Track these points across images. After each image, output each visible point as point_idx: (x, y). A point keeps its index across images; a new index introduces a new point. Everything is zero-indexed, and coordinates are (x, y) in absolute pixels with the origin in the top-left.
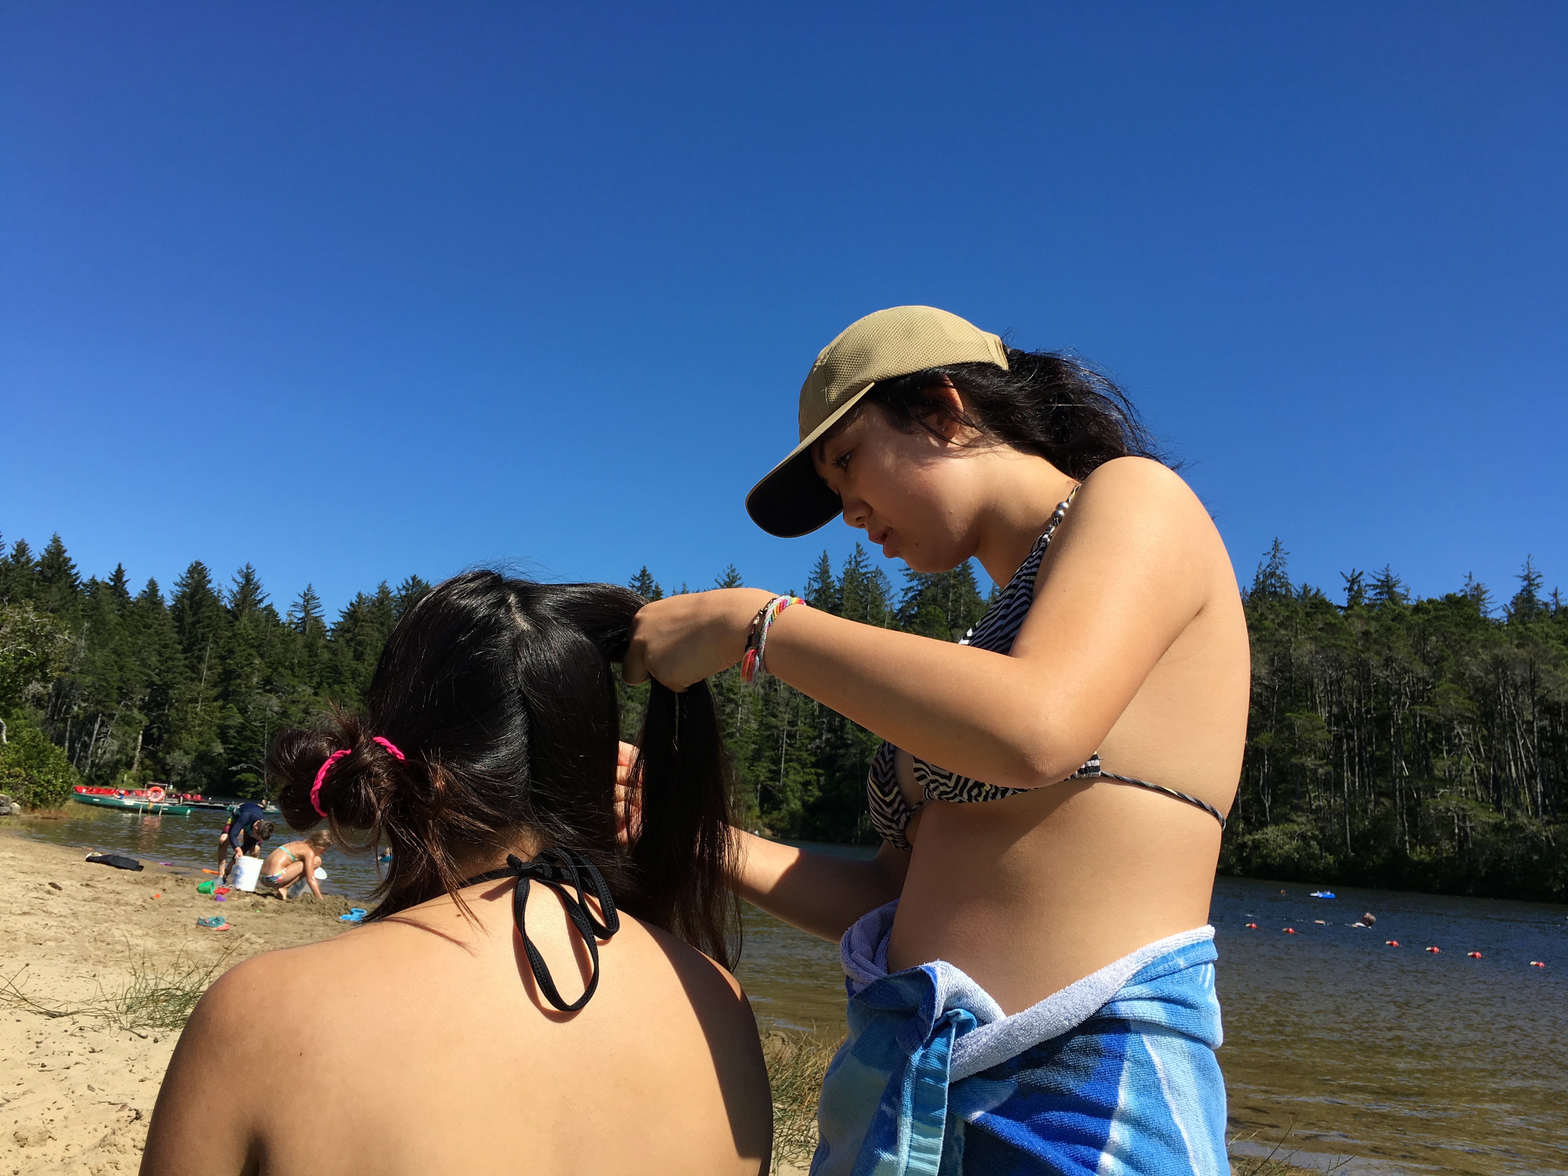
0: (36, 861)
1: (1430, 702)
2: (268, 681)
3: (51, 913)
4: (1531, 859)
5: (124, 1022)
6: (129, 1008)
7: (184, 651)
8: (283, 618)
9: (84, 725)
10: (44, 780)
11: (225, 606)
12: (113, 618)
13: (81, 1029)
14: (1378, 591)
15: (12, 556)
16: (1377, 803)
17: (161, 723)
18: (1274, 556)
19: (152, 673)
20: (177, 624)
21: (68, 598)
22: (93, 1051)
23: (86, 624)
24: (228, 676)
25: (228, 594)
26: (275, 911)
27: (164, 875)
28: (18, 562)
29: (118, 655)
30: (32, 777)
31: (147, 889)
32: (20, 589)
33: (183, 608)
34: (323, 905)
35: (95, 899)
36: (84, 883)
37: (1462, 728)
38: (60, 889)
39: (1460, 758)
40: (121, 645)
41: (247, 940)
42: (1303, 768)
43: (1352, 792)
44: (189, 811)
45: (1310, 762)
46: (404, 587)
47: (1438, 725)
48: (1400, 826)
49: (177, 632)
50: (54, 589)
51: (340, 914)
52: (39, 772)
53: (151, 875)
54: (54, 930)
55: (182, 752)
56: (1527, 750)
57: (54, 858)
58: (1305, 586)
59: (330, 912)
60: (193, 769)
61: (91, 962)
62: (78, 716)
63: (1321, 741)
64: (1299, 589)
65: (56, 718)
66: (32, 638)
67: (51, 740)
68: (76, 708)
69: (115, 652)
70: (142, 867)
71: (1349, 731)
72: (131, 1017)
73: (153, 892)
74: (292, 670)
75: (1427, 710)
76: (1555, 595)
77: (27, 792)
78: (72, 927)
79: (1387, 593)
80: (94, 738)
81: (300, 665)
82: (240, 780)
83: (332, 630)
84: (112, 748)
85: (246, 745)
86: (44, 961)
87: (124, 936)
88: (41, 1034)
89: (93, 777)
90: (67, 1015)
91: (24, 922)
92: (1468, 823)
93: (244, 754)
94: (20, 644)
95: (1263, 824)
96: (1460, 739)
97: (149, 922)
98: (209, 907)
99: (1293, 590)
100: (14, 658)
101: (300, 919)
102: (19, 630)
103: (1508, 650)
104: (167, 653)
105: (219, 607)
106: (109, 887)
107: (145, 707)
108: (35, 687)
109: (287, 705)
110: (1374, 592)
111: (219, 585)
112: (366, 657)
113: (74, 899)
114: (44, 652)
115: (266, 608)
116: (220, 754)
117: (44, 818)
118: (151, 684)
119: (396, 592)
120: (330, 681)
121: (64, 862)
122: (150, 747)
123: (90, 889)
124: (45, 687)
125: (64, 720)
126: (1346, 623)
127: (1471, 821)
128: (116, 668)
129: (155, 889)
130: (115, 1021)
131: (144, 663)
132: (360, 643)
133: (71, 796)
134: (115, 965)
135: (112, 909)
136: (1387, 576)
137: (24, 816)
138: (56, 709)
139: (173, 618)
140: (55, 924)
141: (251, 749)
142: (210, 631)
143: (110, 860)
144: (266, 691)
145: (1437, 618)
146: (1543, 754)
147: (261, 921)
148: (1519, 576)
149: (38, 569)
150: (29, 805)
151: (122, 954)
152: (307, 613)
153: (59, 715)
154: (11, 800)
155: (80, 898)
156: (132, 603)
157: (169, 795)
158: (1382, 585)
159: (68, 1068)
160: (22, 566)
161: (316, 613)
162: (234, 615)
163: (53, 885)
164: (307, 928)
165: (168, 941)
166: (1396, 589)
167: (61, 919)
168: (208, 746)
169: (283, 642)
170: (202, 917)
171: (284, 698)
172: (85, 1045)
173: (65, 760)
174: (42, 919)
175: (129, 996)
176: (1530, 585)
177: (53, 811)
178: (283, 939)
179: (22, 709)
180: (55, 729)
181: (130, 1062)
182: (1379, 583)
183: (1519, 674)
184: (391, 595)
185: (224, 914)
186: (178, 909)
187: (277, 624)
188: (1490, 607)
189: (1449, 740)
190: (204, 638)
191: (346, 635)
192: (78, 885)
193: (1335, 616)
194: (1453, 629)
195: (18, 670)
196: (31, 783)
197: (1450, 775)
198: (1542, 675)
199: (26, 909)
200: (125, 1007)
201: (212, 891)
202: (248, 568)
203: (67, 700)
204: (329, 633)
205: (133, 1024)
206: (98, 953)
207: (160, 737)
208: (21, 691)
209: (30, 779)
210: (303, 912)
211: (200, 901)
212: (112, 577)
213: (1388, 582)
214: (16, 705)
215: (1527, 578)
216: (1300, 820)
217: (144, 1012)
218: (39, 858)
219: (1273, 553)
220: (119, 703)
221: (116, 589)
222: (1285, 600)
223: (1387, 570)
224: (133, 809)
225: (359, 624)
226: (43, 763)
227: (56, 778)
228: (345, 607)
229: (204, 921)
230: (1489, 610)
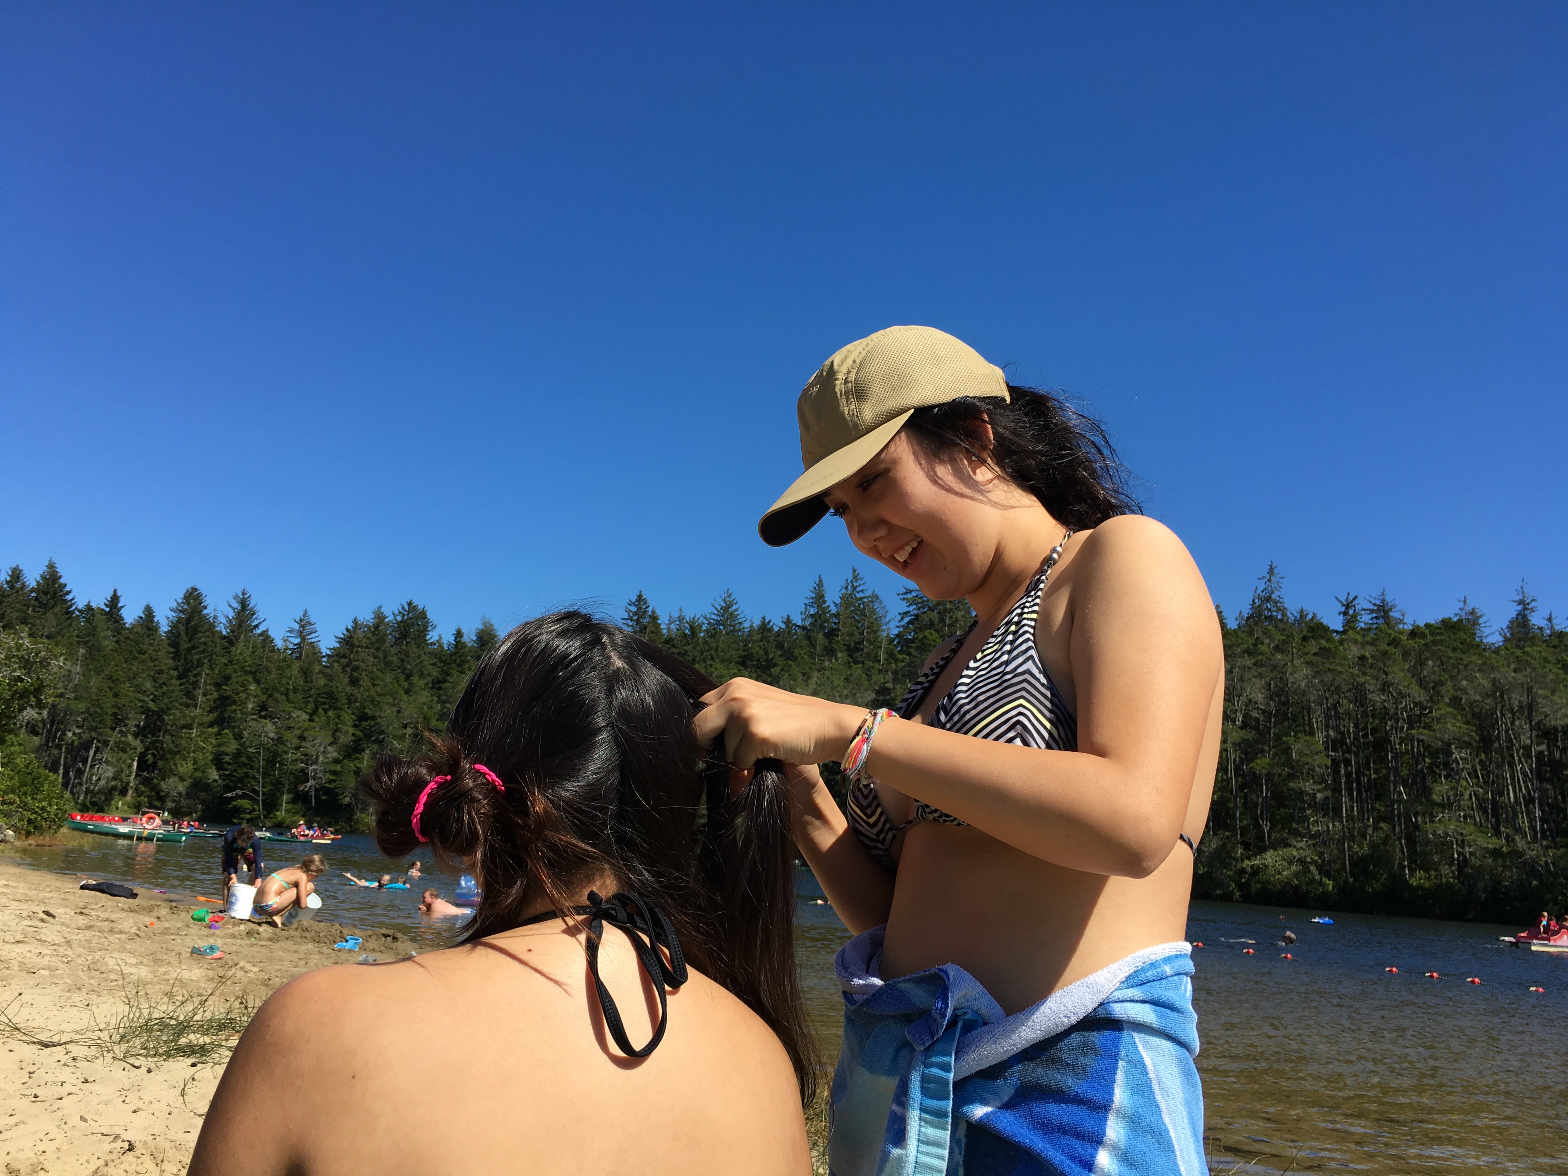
0: (30, 889)
1: (1428, 727)
2: (263, 707)
3: (45, 941)
4: (1531, 883)
5: (117, 1052)
6: (123, 1037)
7: (179, 677)
8: (279, 643)
9: (78, 752)
10: (38, 807)
11: (221, 632)
12: (108, 644)
13: (74, 1059)
14: (1374, 615)
15: (7, 582)
16: (1376, 828)
17: (156, 749)
18: (1269, 580)
19: (146, 699)
20: (171, 650)
21: (64, 624)
22: (86, 1081)
23: (81, 651)
24: (223, 702)
25: (224, 620)
26: (270, 939)
27: (159, 903)
28: (12, 587)
29: (113, 681)
30: (26, 804)
31: (141, 917)
32: (16, 614)
33: (179, 633)
34: (318, 933)
35: (89, 928)
36: (78, 911)
37: (1460, 752)
38: (54, 917)
39: (1458, 782)
40: (116, 671)
41: (242, 968)
42: (1302, 793)
43: (1350, 818)
44: (184, 838)
45: (1308, 786)
46: (400, 612)
47: (1437, 751)
48: (1399, 851)
49: (173, 659)
50: (50, 615)
51: (335, 942)
52: (33, 799)
53: (146, 904)
54: (47, 958)
55: (177, 779)
56: (1525, 774)
57: (48, 886)
58: (1302, 611)
59: (325, 940)
60: (188, 796)
61: (85, 991)
62: (73, 742)
63: (1319, 766)
64: (1295, 614)
65: (50, 744)
66: (26, 664)
67: (45, 767)
68: (70, 734)
69: (110, 678)
70: (137, 895)
71: (1347, 755)
72: (124, 1046)
73: (147, 920)
74: (287, 695)
75: (1425, 735)
76: (1550, 620)
77: (21, 820)
78: (66, 956)
79: (1383, 617)
80: (89, 765)
81: (295, 690)
82: (236, 806)
83: (328, 655)
84: (107, 775)
85: (241, 772)
86: (37, 990)
87: (118, 965)
88: (34, 1064)
89: (88, 803)
90: (61, 1045)
91: (17, 950)
92: (1467, 849)
93: (240, 780)
94: (14, 670)
95: (1262, 850)
96: (1458, 763)
97: (143, 950)
98: (203, 935)
99: (1289, 614)
100: (9, 684)
101: (295, 947)
102: (14, 656)
103: (1507, 674)
104: (163, 678)
105: (214, 633)
106: (103, 915)
107: (140, 733)
108: (30, 714)
109: (282, 732)
110: (1370, 616)
111: (215, 610)
112: (361, 682)
113: (68, 927)
114: (38, 678)
115: (261, 634)
116: (215, 781)
117: (38, 845)
118: (146, 711)
119: (391, 618)
120: (327, 706)
121: (58, 890)
122: (145, 774)
123: (84, 917)
124: (39, 714)
125: (59, 747)
126: (1341, 648)
127: (1470, 846)
128: (110, 694)
129: (149, 917)
130: (108, 1051)
131: (139, 689)
132: (355, 669)
133: (65, 823)
134: (108, 994)
135: (106, 938)
136: (1383, 601)
137: (18, 843)
138: (51, 736)
139: (169, 644)
140: (49, 952)
141: (247, 775)
142: (205, 657)
143: (104, 888)
144: (261, 717)
145: (1434, 642)
146: (1541, 779)
147: (256, 949)
148: (1513, 601)
149: (34, 594)
150: (23, 832)
151: (116, 983)
152: (303, 638)
153: (54, 741)
154: (5, 826)
155: (74, 926)
156: (128, 629)
157: (165, 822)
158: (1378, 610)
159: (61, 1099)
160: (17, 592)
161: (312, 638)
162: (230, 641)
163: (47, 913)
164: (302, 956)
165: (163, 970)
166: (1391, 614)
167: (55, 947)
168: (203, 772)
169: (279, 668)
170: (196, 946)
171: (279, 724)
172: (78, 1075)
173: (60, 786)
174: (35, 947)
175: (122, 1025)
176: (1525, 609)
177: (47, 838)
178: (278, 967)
179: (16, 735)
180: (49, 755)
181: (123, 1092)
182: (1375, 608)
183: (1517, 698)
184: (387, 620)
185: (219, 943)
186: (173, 937)
187: (273, 650)
188: (1487, 631)
189: (1447, 765)
190: (200, 664)
191: (342, 660)
192: (72, 914)
193: (1329, 640)
194: (1450, 654)
195: (12, 697)
196: (25, 810)
197: (1449, 799)
198: (1540, 700)
199: (19, 937)
200: (118, 1036)
201: (207, 919)
202: (244, 594)
203: (62, 726)
204: (325, 659)
205: (127, 1055)
206: (92, 981)
207: (155, 764)
208: (15, 717)
209: (25, 806)
210: (299, 940)
211: (195, 929)
212: (107, 603)
213: (1383, 606)
214: (10, 731)
215: (1521, 602)
216: (1299, 845)
217: (137, 1042)
218: (33, 887)
219: (1268, 577)
220: (113, 729)
221: (111, 616)
222: (1281, 624)
223: (1383, 594)
224: (128, 836)
225: (355, 650)
226: (37, 790)
227: (50, 805)
228: (341, 632)
229: (199, 949)
230: (1484, 635)
